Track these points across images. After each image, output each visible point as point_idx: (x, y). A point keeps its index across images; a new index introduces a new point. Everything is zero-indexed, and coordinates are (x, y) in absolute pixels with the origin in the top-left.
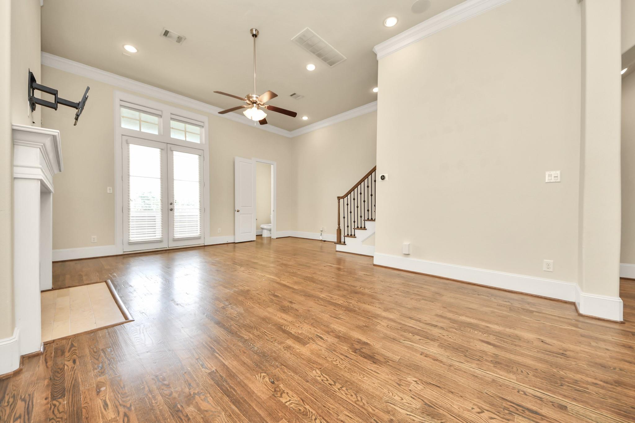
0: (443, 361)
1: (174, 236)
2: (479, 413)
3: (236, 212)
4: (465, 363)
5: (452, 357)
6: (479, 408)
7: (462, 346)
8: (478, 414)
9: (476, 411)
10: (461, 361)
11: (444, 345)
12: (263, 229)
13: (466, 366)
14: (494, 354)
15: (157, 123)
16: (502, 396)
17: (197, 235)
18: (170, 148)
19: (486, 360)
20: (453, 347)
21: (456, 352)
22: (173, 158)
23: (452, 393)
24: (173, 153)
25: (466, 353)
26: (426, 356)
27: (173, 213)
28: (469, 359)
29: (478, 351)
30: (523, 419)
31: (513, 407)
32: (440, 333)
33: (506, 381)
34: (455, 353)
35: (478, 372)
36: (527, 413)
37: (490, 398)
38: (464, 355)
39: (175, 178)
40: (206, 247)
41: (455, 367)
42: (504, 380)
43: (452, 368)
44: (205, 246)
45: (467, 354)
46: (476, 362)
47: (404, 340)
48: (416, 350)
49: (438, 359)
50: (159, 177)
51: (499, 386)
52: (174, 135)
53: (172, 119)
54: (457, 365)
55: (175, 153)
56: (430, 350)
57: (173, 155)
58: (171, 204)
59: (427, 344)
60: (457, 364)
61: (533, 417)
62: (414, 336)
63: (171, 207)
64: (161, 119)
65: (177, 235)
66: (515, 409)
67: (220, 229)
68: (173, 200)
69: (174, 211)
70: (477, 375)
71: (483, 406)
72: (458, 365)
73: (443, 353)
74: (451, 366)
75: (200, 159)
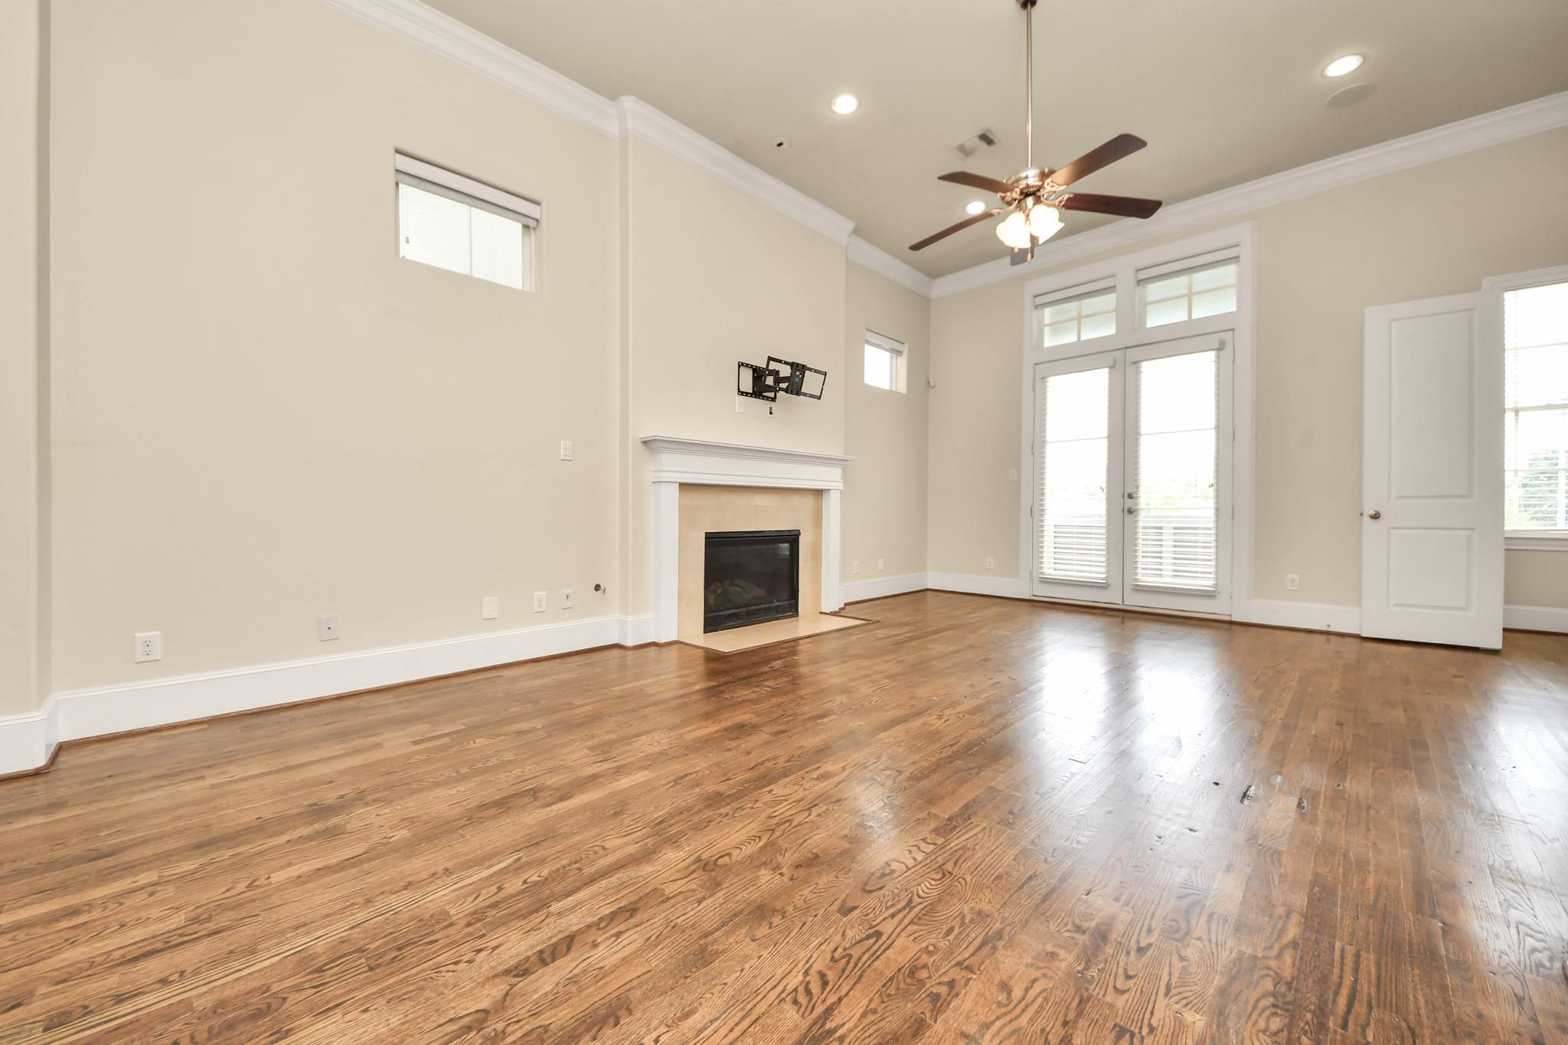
0: (395, 896)
1: (1139, 580)
2: (254, 881)
3: (1367, 522)
4: (346, 933)
5: (386, 919)
6: (258, 886)
7: (400, 970)
8: (254, 878)
9: (260, 880)
10: (358, 930)
11: (437, 927)
13: (339, 929)
14: (288, 1034)
16: (221, 935)
17: (1206, 586)
18: (1134, 356)
19: (298, 988)
20: (415, 943)
21: (395, 940)
22: (1139, 380)
23: (319, 870)
24: (1139, 366)
25: (368, 959)
26: (434, 874)
27: (1136, 522)
28: (346, 948)
29: (342, 995)
30: (167, 928)
31: (191, 934)
32: (496, 948)
33: (221, 975)
34: (391, 934)
35: (301, 941)
36: (159, 945)
37: (244, 915)
38: (368, 947)
40: (1235, 627)
41: (357, 906)
42: (227, 972)
43: (361, 900)
44: (1232, 623)
45: (363, 960)
46: (323, 959)
47: (519, 859)
48: (469, 868)
49: (406, 891)
51: (236, 948)
54: (357, 913)
55: (1144, 365)
56: (446, 891)
57: (1140, 370)
58: (1131, 497)
59: (473, 893)
60: (361, 916)
61: (144, 946)
62: (525, 882)
63: (1129, 503)
65: (1146, 578)
66: (186, 933)
67: (1296, 577)
68: (1137, 486)
69: (1136, 516)
70: (298, 931)
71: (252, 893)
72: (358, 915)
73: (416, 910)
74: (369, 901)
75: (1217, 359)
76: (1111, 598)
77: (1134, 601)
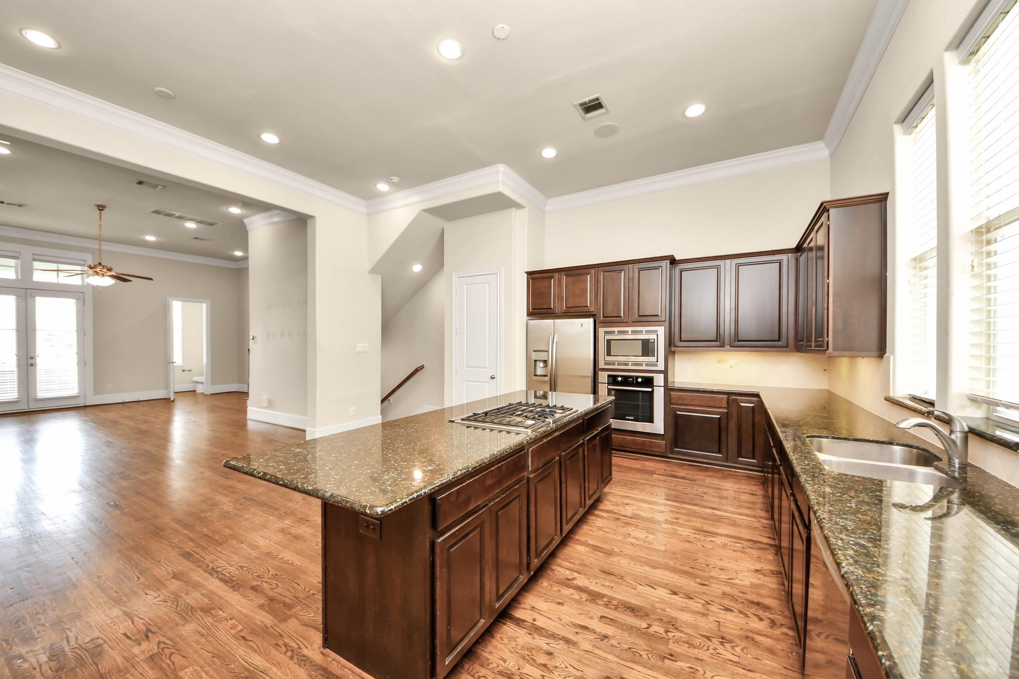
1: (36, 396)
12: (197, 382)
15: (14, 265)
17: (73, 394)
18: (31, 294)
22: (35, 305)
24: (35, 299)
27: (35, 369)
39: (37, 328)
40: (88, 408)
44: (86, 406)
50: (15, 327)
52: (39, 276)
53: (34, 260)
55: (38, 299)
57: (35, 302)
58: (32, 358)
63: (31, 361)
64: (19, 261)
65: (42, 395)
68: (35, 353)
69: (36, 366)
75: (77, 304)
76: (23, 407)
77: (34, 406)
